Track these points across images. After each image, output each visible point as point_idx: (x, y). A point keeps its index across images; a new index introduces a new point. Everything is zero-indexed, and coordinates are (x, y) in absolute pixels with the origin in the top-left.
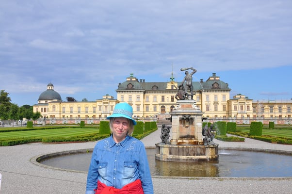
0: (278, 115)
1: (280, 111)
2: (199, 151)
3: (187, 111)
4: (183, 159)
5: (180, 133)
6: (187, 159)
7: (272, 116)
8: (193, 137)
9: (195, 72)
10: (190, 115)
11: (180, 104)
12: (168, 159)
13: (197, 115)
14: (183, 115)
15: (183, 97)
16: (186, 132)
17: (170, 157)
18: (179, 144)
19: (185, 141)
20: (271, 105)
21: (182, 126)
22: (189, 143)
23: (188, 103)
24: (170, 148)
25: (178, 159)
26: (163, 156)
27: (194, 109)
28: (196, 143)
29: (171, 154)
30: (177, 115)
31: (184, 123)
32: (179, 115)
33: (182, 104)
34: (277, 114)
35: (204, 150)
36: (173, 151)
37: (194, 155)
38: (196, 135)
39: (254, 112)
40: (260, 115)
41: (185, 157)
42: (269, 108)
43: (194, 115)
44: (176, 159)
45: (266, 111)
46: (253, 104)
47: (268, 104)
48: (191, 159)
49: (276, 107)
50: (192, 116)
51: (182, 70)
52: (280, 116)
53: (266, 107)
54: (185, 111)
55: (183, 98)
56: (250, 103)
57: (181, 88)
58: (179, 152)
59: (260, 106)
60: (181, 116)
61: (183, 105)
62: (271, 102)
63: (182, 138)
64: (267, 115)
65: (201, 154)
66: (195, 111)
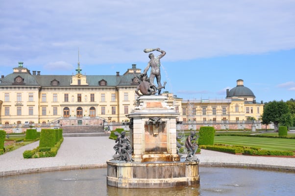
0: (212, 118)
1: (214, 113)
2: (176, 170)
3: (155, 112)
4: (155, 184)
5: (146, 144)
6: (160, 184)
7: (205, 119)
8: (165, 150)
9: (163, 54)
10: (160, 118)
11: (145, 101)
12: (130, 184)
13: (170, 118)
14: (150, 118)
15: (149, 91)
16: (154, 142)
17: (135, 181)
18: (145, 161)
19: (152, 156)
20: (204, 105)
21: (149, 133)
22: (159, 159)
23: (156, 99)
24: (134, 168)
25: (147, 184)
26: (123, 181)
27: (166, 109)
28: (169, 159)
29: (135, 176)
30: (141, 118)
31: (152, 130)
32: (144, 117)
33: (148, 101)
34: (210, 117)
35: (183, 168)
36: (139, 172)
37: (170, 177)
38: (169, 146)
39: (184, 114)
40: (191, 118)
41: (157, 181)
42: (202, 109)
43: (166, 117)
44: (143, 184)
45: (198, 113)
46: (182, 104)
47: (200, 104)
48: (167, 183)
49: (210, 108)
50: (163, 120)
51: (145, 52)
52: (215, 120)
53: (198, 108)
54: (152, 112)
55: (148, 93)
56: (180, 103)
57: (144, 78)
58: (147, 173)
59: (190, 107)
60: (147, 120)
61: (149, 103)
62: (203, 101)
63: (148, 151)
64: (199, 119)
65: (180, 176)
66: (166, 111)
